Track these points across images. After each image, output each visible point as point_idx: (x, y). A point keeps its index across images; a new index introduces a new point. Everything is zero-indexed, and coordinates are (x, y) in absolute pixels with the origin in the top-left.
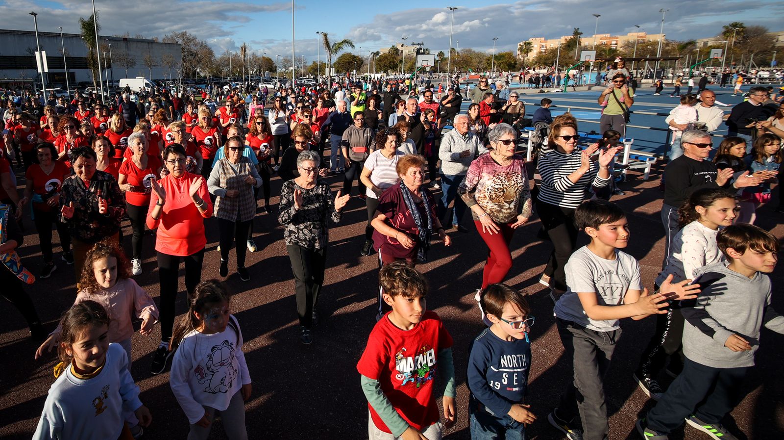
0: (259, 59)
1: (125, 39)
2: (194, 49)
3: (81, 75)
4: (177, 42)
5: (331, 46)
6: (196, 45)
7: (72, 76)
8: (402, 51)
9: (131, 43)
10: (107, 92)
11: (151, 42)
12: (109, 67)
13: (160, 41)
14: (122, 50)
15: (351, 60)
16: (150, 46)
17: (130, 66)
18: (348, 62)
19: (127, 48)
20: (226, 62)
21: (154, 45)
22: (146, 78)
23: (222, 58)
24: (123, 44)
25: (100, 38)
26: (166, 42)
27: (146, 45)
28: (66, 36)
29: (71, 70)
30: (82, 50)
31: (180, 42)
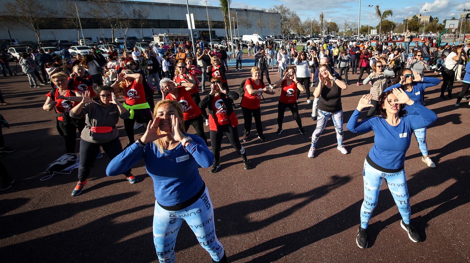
0: (328, 23)
1: (246, 10)
2: (288, 16)
3: (219, 32)
4: (278, 12)
5: (382, 14)
6: (289, 14)
7: (213, 33)
8: (420, 19)
9: (249, 12)
10: (235, 44)
11: (262, 12)
12: (236, 28)
13: (267, 11)
14: (244, 17)
15: (388, 25)
16: (261, 14)
17: (249, 27)
18: (386, 26)
19: (247, 15)
20: (309, 25)
21: (263, 14)
22: (259, 35)
23: (305, 23)
24: (244, 13)
25: (231, 9)
26: (271, 12)
27: (258, 14)
28: (210, 8)
29: (213, 29)
30: (220, 17)
31: (279, 12)
